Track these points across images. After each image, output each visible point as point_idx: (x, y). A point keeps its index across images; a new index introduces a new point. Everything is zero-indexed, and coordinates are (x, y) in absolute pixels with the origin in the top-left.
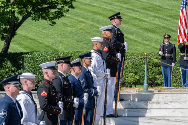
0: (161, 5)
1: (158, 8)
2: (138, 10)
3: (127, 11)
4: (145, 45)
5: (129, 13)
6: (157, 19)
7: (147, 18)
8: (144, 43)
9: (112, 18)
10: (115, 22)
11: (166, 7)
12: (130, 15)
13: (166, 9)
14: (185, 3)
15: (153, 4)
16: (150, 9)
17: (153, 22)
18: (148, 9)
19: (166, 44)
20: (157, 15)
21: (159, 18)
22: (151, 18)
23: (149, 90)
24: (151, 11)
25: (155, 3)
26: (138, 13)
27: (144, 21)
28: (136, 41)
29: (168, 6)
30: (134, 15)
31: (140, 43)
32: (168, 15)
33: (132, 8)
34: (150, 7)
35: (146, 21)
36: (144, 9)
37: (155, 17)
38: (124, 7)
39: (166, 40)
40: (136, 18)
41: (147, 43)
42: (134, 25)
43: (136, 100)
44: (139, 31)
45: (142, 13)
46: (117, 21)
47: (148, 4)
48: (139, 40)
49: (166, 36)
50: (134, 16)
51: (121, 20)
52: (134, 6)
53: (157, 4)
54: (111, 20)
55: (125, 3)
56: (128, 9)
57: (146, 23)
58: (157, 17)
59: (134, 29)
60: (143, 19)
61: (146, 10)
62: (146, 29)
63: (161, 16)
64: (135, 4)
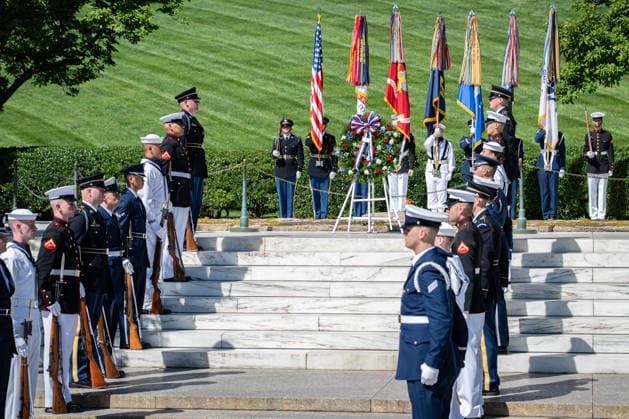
0: (280, 56)
1: (274, 61)
2: (237, 64)
3: (216, 65)
4: (249, 132)
5: (220, 70)
6: (271, 83)
7: (252, 80)
8: (245, 129)
9: (181, 98)
10: (188, 105)
11: (289, 60)
12: (221, 74)
13: (289, 63)
15: (265, 55)
16: (259, 64)
17: (263, 88)
18: (255, 62)
19: (285, 136)
20: (271, 75)
21: (275, 80)
22: (261, 81)
24: (260, 67)
25: (268, 52)
26: (235, 71)
27: (247, 86)
28: (230, 125)
29: (294, 58)
30: (227, 74)
31: (239, 128)
32: (293, 75)
33: (224, 60)
34: (258, 61)
35: (250, 87)
36: (248, 62)
37: (268, 78)
38: (210, 59)
39: (285, 130)
40: (232, 81)
41: (253, 129)
42: (229, 94)
44: (237, 104)
45: (244, 70)
46: (190, 103)
47: (254, 54)
48: (237, 122)
49: (286, 122)
50: (229, 76)
51: (197, 102)
52: (229, 57)
53: (272, 53)
54: (179, 102)
55: (212, 52)
56: (217, 62)
57: (250, 90)
58: (271, 79)
59: (228, 101)
60: (246, 82)
61: (252, 65)
62: (251, 101)
63: (278, 77)
64: (231, 54)
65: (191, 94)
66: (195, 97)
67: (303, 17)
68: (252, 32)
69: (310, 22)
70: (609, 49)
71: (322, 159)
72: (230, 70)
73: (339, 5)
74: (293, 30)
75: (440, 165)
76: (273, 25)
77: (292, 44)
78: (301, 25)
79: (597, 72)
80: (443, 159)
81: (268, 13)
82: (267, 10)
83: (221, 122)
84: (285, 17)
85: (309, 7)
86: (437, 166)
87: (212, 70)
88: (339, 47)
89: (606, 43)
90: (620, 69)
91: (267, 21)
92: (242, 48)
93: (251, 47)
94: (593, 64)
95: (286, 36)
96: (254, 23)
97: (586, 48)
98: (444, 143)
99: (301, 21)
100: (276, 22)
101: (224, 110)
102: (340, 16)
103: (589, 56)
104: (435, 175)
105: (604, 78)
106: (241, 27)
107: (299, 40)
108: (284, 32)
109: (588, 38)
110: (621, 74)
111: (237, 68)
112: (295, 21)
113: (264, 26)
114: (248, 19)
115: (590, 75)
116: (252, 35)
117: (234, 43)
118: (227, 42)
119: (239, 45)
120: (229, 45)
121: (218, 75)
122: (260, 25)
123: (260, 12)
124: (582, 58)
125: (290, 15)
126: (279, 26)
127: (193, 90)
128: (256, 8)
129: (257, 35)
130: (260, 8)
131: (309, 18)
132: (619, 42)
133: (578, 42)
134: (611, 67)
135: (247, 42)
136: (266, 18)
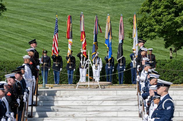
0: (26, 30)
1: (24, 32)
2: (12, 32)
3: (5, 33)
4: (19, 55)
5: (6, 34)
6: (25, 39)
7: (18, 38)
8: (18, 54)
9: (30, 43)
10: (33, 45)
11: (29, 31)
12: (7, 36)
13: (29, 32)
14: (56, 31)
15: (21, 29)
16: (20, 32)
17: (22, 40)
18: (18, 32)
19: (45, 56)
20: (24, 36)
21: (26, 38)
22: (21, 38)
23: (46, 87)
24: (20, 33)
25: (22, 29)
26: (12, 35)
27: (16, 40)
28: (13, 53)
29: (30, 30)
30: (9, 36)
31: (15, 54)
32: (32, 36)
33: (7, 31)
34: (19, 31)
35: (18, 40)
36: (16, 32)
37: (23, 37)
38: (2, 31)
40: (11, 38)
41: (21, 54)
42: (11, 43)
43: (46, 95)
44: (14, 46)
45: (14, 35)
46: (34, 44)
47: (17, 29)
48: (15, 52)
49: (45, 51)
50: (10, 36)
51: (36, 44)
52: (9, 30)
53: (23, 29)
54: (30, 44)
55: (3, 28)
56: (5, 32)
57: (18, 41)
58: (24, 37)
59: (11, 45)
60: (16, 38)
61: (17, 33)
62: (19, 45)
63: (27, 37)
64: (9, 29)
65: (34, 42)
66: (35, 43)
67: (32, 17)
68: (15, 22)
69: (34, 18)
70: (152, 27)
71: (57, 64)
72: (10, 35)
73: (43, 13)
74: (29, 21)
75: (97, 66)
76: (22, 19)
77: (30, 26)
78: (32, 19)
79: (148, 35)
80: (98, 64)
81: (19, 15)
82: (19, 14)
83: (10, 52)
84: (26, 17)
85: (33, 14)
86: (96, 66)
87: (4, 35)
88: (46, 27)
89: (151, 25)
90: (156, 34)
91: (20, 18)
92: (13, 27)
93: (16, 27)
94: (147, 32)
95: (27, 23)
96: (15, 19)
97: (145, 27)
98: (98, 59)
99: (31, 18)
100: (23, 18)
101: (10, 48)
102: (44, 17)
103: (145, 29)
104: (96, 69)
105: (150, 37)
106: (11, 20)
107: (32, 25)
108: (27, 22)
109: (145, 24)
110: (156, 36)
111: (12, 34)
112: (29, 18)
113: (19, 20)
114: (13, 17)
115: (145, 36)
116: (16, 23)
117: (9, 25)
118: (8, 25)
119: (11, 26)
120: (8, 26)
121: (5, 36)
122: (18, 19)
123: (16, 15)
124: (143, 30)
125: (27, 16)
126: (24, 20)
127: (35, 40)
128: (15, 14)
129: (17, 23)
130: (16, 14)
131: (34, 17)
132: (155, 25)
133: (142, 25)
134: (153, 34)
135: (14, 25)
136: (19, 17)
